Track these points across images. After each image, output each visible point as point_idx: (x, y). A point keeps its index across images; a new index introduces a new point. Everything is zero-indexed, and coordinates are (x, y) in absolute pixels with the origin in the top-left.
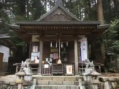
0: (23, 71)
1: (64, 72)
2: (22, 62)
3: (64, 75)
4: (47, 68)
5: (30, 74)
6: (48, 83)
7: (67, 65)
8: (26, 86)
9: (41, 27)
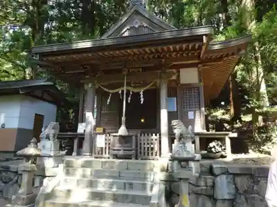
1: (137, 152)
3: (137, 159)
4: (102, 148)
5: (52, 153)
6: (89, 173)
7: (143, 135)
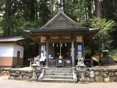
0: (36, 63)
1: (64, 65)
2: (35, 57)
5: (40, 65)
6: (52, 72)
8: (38, 73)
9: (47, 33)
